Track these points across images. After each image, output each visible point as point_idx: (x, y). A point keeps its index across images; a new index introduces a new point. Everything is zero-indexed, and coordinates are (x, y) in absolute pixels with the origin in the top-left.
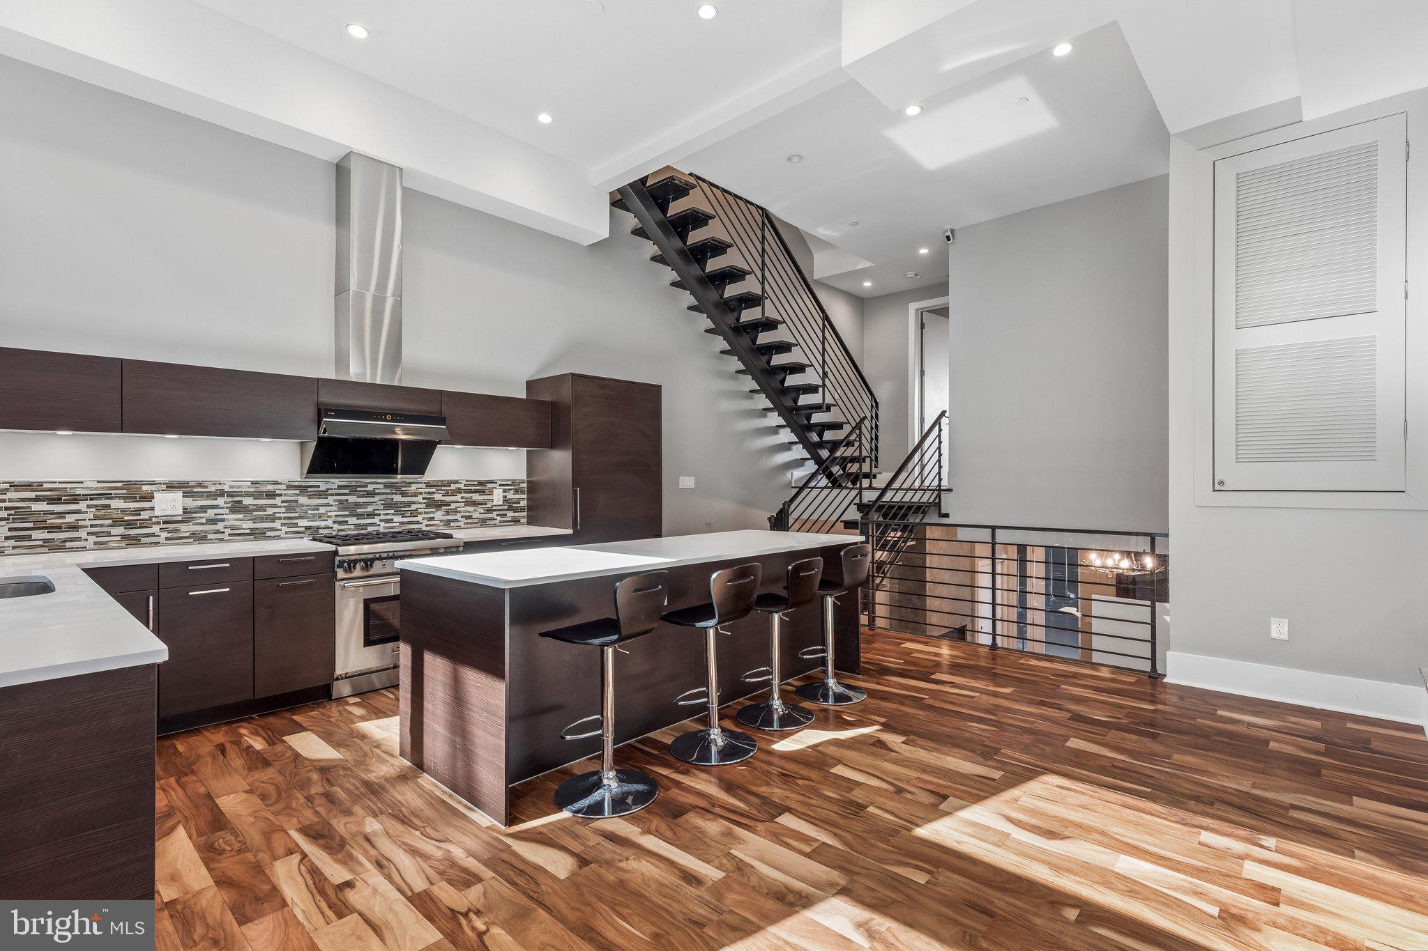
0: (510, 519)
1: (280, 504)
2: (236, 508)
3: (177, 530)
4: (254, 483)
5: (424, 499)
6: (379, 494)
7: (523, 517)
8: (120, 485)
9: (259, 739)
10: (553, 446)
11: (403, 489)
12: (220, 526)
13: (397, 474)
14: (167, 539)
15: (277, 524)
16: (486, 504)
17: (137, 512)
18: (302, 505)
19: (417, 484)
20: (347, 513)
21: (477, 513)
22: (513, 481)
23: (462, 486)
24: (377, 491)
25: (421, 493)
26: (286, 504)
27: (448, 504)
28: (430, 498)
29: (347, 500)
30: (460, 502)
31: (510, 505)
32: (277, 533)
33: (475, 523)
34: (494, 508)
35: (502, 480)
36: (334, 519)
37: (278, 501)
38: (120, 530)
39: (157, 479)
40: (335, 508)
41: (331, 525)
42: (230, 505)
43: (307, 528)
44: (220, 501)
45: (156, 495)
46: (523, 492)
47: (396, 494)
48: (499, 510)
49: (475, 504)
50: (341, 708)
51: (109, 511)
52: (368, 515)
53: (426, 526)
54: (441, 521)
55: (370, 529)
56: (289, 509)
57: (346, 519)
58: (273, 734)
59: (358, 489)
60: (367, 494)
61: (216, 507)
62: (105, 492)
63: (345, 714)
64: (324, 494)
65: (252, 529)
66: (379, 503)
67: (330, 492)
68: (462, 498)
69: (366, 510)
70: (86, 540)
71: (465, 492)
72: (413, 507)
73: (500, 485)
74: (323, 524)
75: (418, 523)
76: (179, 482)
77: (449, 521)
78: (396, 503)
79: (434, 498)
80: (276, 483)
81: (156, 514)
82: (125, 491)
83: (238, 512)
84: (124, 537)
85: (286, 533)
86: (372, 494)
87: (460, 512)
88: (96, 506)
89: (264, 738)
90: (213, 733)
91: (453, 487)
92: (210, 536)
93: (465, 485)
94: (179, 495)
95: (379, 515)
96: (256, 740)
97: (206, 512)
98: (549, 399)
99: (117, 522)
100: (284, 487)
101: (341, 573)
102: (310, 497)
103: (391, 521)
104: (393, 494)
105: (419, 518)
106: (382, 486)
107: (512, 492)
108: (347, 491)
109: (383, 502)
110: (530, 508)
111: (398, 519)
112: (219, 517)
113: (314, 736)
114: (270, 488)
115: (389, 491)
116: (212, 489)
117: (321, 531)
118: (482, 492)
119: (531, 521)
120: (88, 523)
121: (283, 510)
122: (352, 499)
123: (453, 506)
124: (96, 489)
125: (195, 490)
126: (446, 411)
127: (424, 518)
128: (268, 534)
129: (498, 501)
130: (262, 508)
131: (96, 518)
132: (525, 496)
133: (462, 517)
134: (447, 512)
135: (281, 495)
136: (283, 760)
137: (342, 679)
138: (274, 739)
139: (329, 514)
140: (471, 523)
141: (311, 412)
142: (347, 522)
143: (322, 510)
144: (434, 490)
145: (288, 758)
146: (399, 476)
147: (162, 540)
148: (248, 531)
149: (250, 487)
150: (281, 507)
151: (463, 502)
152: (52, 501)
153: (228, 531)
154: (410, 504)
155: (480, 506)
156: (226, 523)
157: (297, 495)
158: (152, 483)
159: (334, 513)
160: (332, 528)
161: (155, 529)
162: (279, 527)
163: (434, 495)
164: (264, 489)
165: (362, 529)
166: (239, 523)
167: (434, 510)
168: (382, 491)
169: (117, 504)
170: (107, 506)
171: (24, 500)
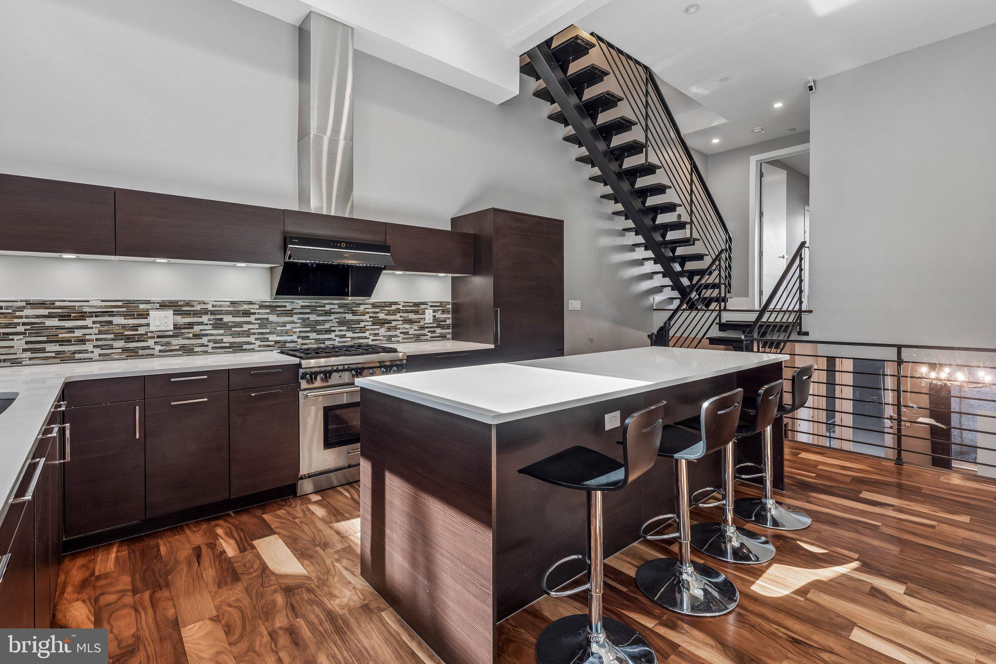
0: (439, 335)
1: (254, 321)
2: (218, 324)
3: (169, 344)
4: (232, 303)
5: (370, 317)
6: (334, 313)
7: (449, 333)
8: (120, 304)
9: (232, 542)
10: (476, 272)
11: (354, 309)
12: (204, 340)
13: (348, 296)
14: (160, 351)
15: (252, 339)
16: (420, 322)
17: (135, 327)
18: (272, 322)
19: (365, 304)
20: (309, 329)
21: (413, 330)
22: (441, 303)
23: (400, 307)
24: (332, 310)
25: (368, 313)
26: (259, 322)
27: (390, 322)
28: (375, 317)
29: (309, 318)
30: (399, 321)
31: (439, 323)
32: (252, 347)
33: (411, 338)
34: (426, 325)
35: (432, 302)
36: (298, 334)
37: (252, 319)
38: (121, 344)
39: (153, 299)
40: (299, 325)
41: (296, 340)
42: (212, 322)
43: (276, 342)
44: (205, 319)
45: (151, 312)
46: (448, 312)
47: (348, 313)
48: (430, 327)
49: (410, 322)
50: (304, 507)
51: (111, 326)
52: (325, 331)
53: (373, 340)
54: (384, 336)
55: (327, 343)
56: (261, 326)
57: (308, 334)
58: (245, 537)
59: (318, 309)
60: (325, 313)
61: (202, 324)
62: (108, 310)
63: (309, 516)
64: (290, 313)
65: (230, 343)
66: (334, 321)
67: (295, 311)
68: (401, 317)
69: (324, 327)
70: (92, 352)
71: (403, 312)
72: (362, 324)
73: (431, 306)
74: (289, 338)
75: (366, 338)
76: (170, 302)
77: (391, 336)
78: (349, 321)
79: (378, 317)
80: (251, 303)
81: (151, 330)
82: (125, 310)
83: (220, 328)
84: (125, 350)
85: (260, 346)
86: (328, 313)
87: (399, 329)
88: (101, 322)
89: (237, 542)
90: (194, 532)
91: (394, 307)
92: (196, 349)
93: (403, 306)
94: (170, 313)
95: (334, 331)
96: (228, 544)
97: (193, 328)
98: (472, 232)
99: (118, 337)
100: (257, 307)
101: (304, 384)
102: (278, 315)
103: (344, 336)
104: (346, 313)
105: (367, 334)
106: (336, 307)
107: (440, 312)
108: (309, 311)
109: (338, 320)
110: (454, 326)
111: (349, 334)
112: (204, 332)
113: (280, 541)
114: (246, 307)
115: (342, 310)
116: (198, 308)
117: (288, 345)
118: (416, 312)
119: (456, 337)
120: (94, 337)
121: (257, 326)
122: (313, 317)
124: (100, 307)
125: (183, 309)
126: (390, 241)
127: (370, 334)
128: (245, 347)
129: (429, 320)
130: (239, 325)
131: (100, 333)
132: (450, 316)
133: (401, 333)
134: (389, 329)
135: (254, 313)
136: (251, 573)
137: (306, 478)
138: (245, 543)
139: (294, 330)
140: (407, 338)
141: (278, 240)
142: (309, 337)
143: (289, 327)
144: (378, 310)
145: (256, 571)
146: (350, 298)
147: (156, 352)
148: (228, 345)
149: (229, 307)
150: (255, 324)
151: (402, 320)
152: (62, 317)
153: (211, 345)
154: (359, 322)
155: (415, 324)
156: (210, 338)
157: (268, 313)
158: (148, 302)
159: (298, 330)
160: (297, 342)
161: (151, 343)
162: (253, 341)
163: (379, 315)
164: (241, 309)
165: (321, 343)
166: (221, 337)
167: (378, 327)
168: (337, 310)
169: (118, 320)
170: (109, 322)
171: (38, 316)
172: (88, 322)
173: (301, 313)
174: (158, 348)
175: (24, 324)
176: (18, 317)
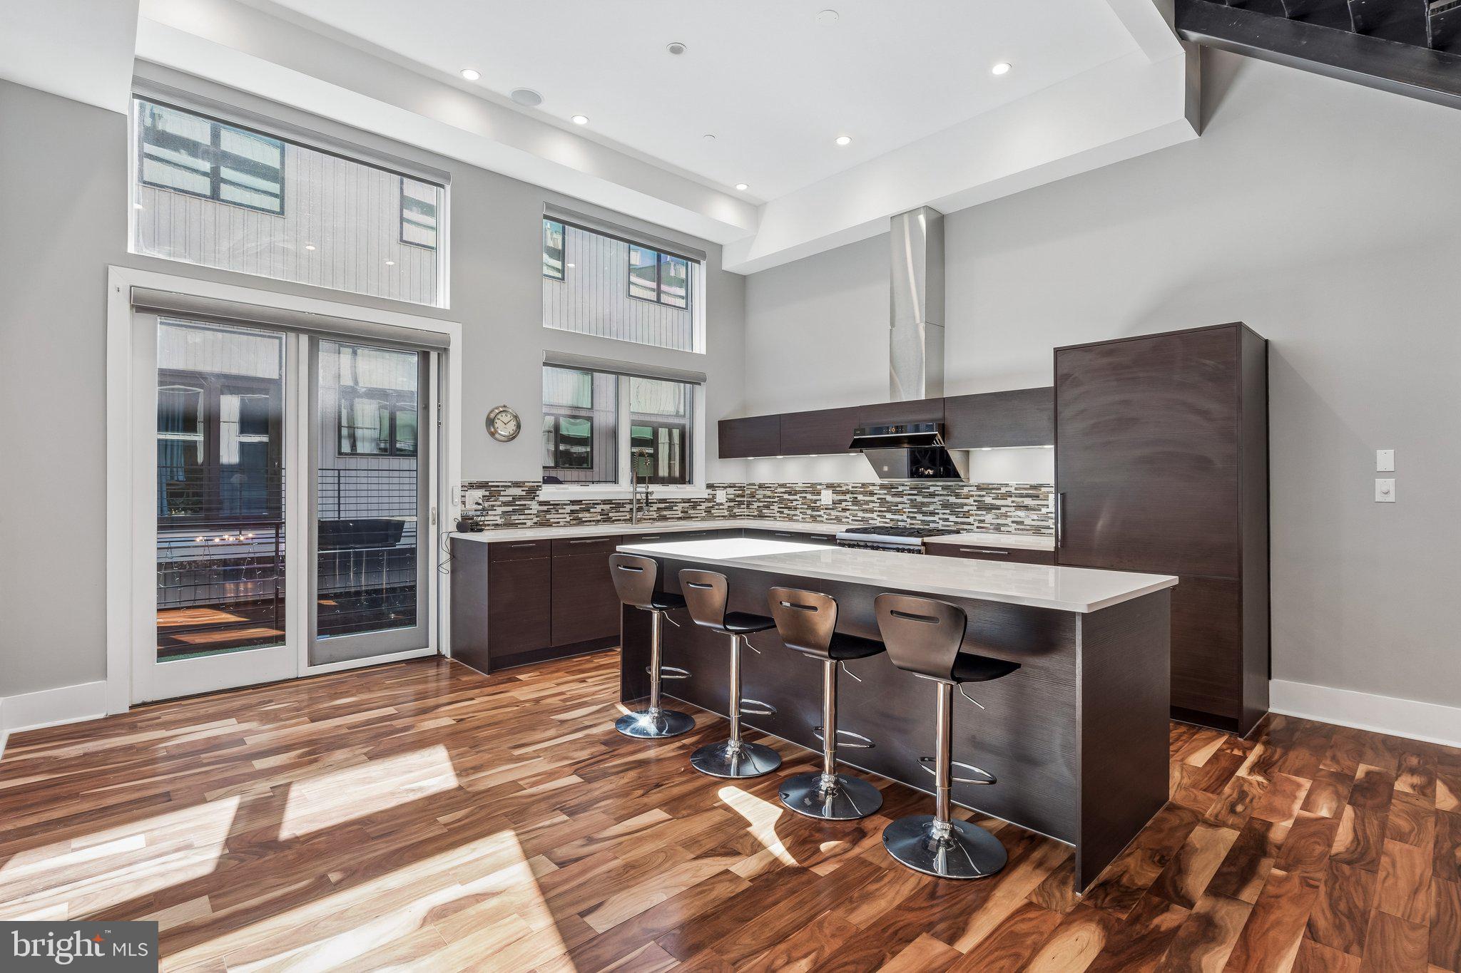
1: (876, 500)
2: (856, 502)
3: (830, 514)
4: (863, 485)
5: (975, 501)
6: (938, 495)
8: (809, 485)
11: (956, 491)
12: (847, 513)
15: (874, 515)
16: (1040, 510)
17: (815, 501)
18: (889, 502)
20: (915, 510)
21: (1030, 519)
23: (1012, 490)
24: (937, 493)
25: (972, 496)
27: (998, 508)
28: (981, 501)
29: (916, 500)
30: (1011, 507)
32: (875, 522)
33: (1027, 530)
36: (908, 514)
37: (875, 498)
38: (809, 512)
39: (822, 482)
40: (908, 506)
41: (905, 519)
42: (851, 500)
43: (891, 520)
44: (848, 497)
45: (822, 491)
47: (951, 496)
49: (1027, 508)
51: (806, 500)
52: (930, 513)
54: (991, 524)
55: (932, 525)
56: (881, 505)
57: (916, 515)
59: (923, 490)
60: (930, 495)
61: (846, 501)
62: (806, 489)
64: (900, 494)
66: (938, 503)
67: (905, 492)
68: (1013, 502)
69: (928, 509)
70: (799, 516)
71: (1016, 497)
72: (966, 508)
74: (900, 517)
75: (970, 524)
76: (832, 484)
77: (999, 525)
78: (952, 504)
79: (984, 501)
80: (871, 485)
81: (822, 504)
82: (811, 489)
83: (856, 505)
84: (812, 516)
86: (932, 495)
87: (1010, 517)
88: (802, 497)
91: (1004, 490)
92: (844, 520)
93: (1016, 489)
94: (830, 492)
95: (938, 514)
97: (842, 504)
99: (810, 507)
100: (879, 488)
102: (894, 495)
103: (947, 520)
104: (949, 495)
105: (971, 520)
106: (940, 488)
108: (916, 492)
109: (941, 503)
111: (952, 518)
112: (847, 507)
114: (871, 488)
115: (945, 493)
116: (844, 489)
117: (900, 523)
118: (1036, 497)
120: (799, 506)
121: (878, 505)
122: (919, 499)
123: (1003, 510)
124: (803, 487)
125: (837, 489)
127: (975, 520)
128: (870, 522)
130: (867, 503)
131: (803, 504)
133: (1013, 522)
134: (998, 516)
135: (876, 494)
140: (1022, 530)
142: (915, 517)
143: (900, 507)
144: (984, 493)
147: (824, 519)
148: (860, 519)
149: (861, 488)
150: (876, 502)
151: (1014, 506)
152: (790, 493)
153: (851, 517)
154: (962, 505)
155: (1032, 512)
156: (850, 512)
157: (885, 494)
158: (820, 484)
159: (907, 510)
160: (906, 521)
161: (821, 513)
162: (876, 518)
163: (984, 499)
164: (868, 490)
165: (926, 525)
166: (856, 512)
167: (984, 513)
168: (941, 493)
169: (809, 496)
170: (805, 497)
171: (782, 493)
172: (797, 497)
173: (909, 495)
174: (825, 517)
175: (778, 497)
176: (776, 493)
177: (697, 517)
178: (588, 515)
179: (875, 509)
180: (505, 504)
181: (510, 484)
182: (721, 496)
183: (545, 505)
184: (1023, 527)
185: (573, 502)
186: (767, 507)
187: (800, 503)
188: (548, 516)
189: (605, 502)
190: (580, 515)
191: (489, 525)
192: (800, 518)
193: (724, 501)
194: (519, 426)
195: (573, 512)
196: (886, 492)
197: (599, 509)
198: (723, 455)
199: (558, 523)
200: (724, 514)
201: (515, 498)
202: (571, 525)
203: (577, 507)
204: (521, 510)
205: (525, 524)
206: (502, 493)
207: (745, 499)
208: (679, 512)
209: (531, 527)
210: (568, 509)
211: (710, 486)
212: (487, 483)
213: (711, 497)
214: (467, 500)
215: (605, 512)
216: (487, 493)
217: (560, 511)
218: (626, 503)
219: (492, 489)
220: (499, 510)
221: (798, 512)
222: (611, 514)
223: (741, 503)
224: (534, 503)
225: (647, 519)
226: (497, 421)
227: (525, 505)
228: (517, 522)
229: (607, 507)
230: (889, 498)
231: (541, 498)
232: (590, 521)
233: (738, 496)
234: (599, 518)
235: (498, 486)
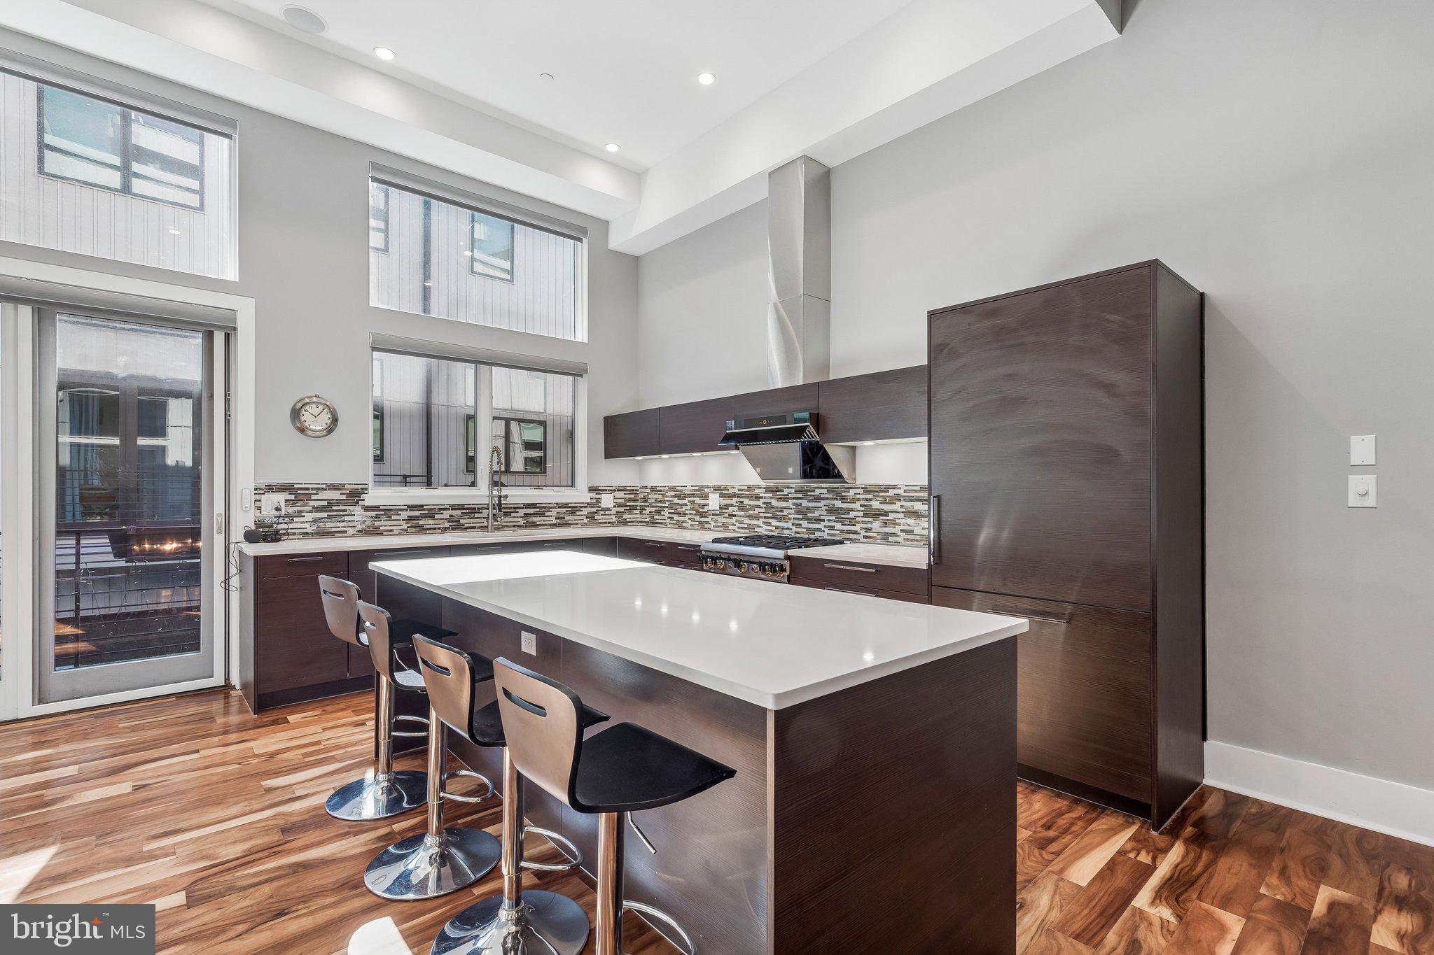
1: (762, 505)
2: (742, 507)
3: (717, 521)
4: (749, 487)
5: (861, 506)
6: (823, 499)
8: (697, 488)
11: (843, 494)
12: (734, 520)
14: (714, 526)
15: (759, 522)
17: (703, 506)
18: (775, 507)
19: (855, 488)
20: (801, 516)
21: (920, 528)
23: (901, 492)
24: (822, 496)
25: (859, 500)
26: (765, 506)
27: (886, 514)
28: (867, 506)
29: (801, 504)
30: (900, 512)
32: (761, 530)
33: (917, 541)
36: (794, 521)
37: (760, 503)
38: (697, 518)
39: (710, 484)
40: (793, 511)
41: (791, 527)
42: (738, 504)
43: (776, 528)
44: (734, 501)
45: (710, 495)
47: (837, 499)
49: (917, 515)
51: (694, 505)
52: (815, 520)
54: (879, 533)
55: (818, 534)
56: (766, 510)
57: (801, 522)
59: (809, 493)
60: (815, 499)
61: (732, 505)
62: (695, 492)
64: (785, 498)
65: (749, 525)
66: (824, 508)
67: (790, 496)
69: (813, 515)
70: (688, 523)
71: (905, 500)
72: (852, 515)
74: (785, 525)
75: (856, 533)
76: (719, 486)
77: (887, 534)
78: (838, 509)
79: (871, 506)
80: (755, 487)
81: (710, 509)
82: (700, 492)
83: (743, 510)
84: (700, 523)
85: (766, 530)
86: (818, 499)
87: (899, 524)
88: (690, 501)
91: (892, 493)
92: (731, 527)
93: (905, 492)
95: (823, 520)
97: (727, 509)
99: (698, 513)
100: (760, 491)
102: (780, 499)
103: (832, 528)
104: (834, 499)
105: (857, 528)
106: (825, 491)
108: (801, 495)
109: (827, 508)
111: (838, 526)
112: (734, 513)
114: (757, 491)
115: (830, 496)
116: (730, 492)
117: (785, 531)
120: (689, 512)
121: (763, 510)
122: (805, 503)
123: (892, 516)
124: (692, 490)
125: (724, 492)
127: (861, 529)
128: (756, 529)
130: (753, 508)
131: (692, 509)
133: (902, 531)
134: (885, 524)
135: (762, 497)
139: (790, 516)
140: (912, 540)
142: (801, 525)
143: (786, 512)
144: (871, 496)
147: (711, 527)
148: (746, 526)
149: (747, 491)
150: (762, 508)
151: (903, 512)
152: (679, 497)
153: (738, 524)
154: (848, 511)
156: (737, 518)
157: (771, 498)
158: (708, 487)
159: (792, 516)
160: (791, 529)
161: (710, 519)
162: (762, 525)
163: (871, 503)
164: (753, 493)
165: (811, 533)
166: (742, 519)
167: (871, 519)
168: (827, 496)
169: (697, 500)
170: (694, 501)
171: (672, 497)
172: (685, 502)
173: (795, 498)
174: (713, 523)
175: (668, 501)
176: (667, 497)
177: (577, 524)
178: (431, 522)
179: (761, 515)
180: (317, 509)
181: (324, 486)
182: (607, 501)
183: (373, 511)
184: (912, 537)
185: (411, 508)
186: (658, 512)
187: (688, 508)
188: (377, 524)
189: (454, 507)
190: (421, 522)
191: (294, 534)
192: (688, 525)
193: (611, 505)
194: (335, 420)
195: (410, 518)
196: (771, 495)
197: (446, 514)
198: (609, 455)
199: (392, 530)
200: (611, 521)
201: (331, 503)
202: (408, 534)
203: (417, 513)
204: (340, 516)
205: (346, 532)
206: (313, 497)
207: (639, 504)
208: (553, 519)
209: (353, 536)
210: (405, 515)
211: (593, 489)
212: (292, 485)
213: (594, 501)
214: (263, 504)
215: (455, 519)
216: (292, 497)
217: (393, 517)
218: (482, 509)
219: (299, 492)
220: (309, 517)
221: (686, 518)
222: (462, 521)
223: (634, 508)
224: (358, 510)
225: (511, 526)
226: (303, 412)
227: (345, 511)
228: (334, 530)
229: (459, 512)
230: (774, 503)
231: (367, 503)
232: (435, 529)
233: (630, 500)
234: (447, 525)
235: (308, 489)
